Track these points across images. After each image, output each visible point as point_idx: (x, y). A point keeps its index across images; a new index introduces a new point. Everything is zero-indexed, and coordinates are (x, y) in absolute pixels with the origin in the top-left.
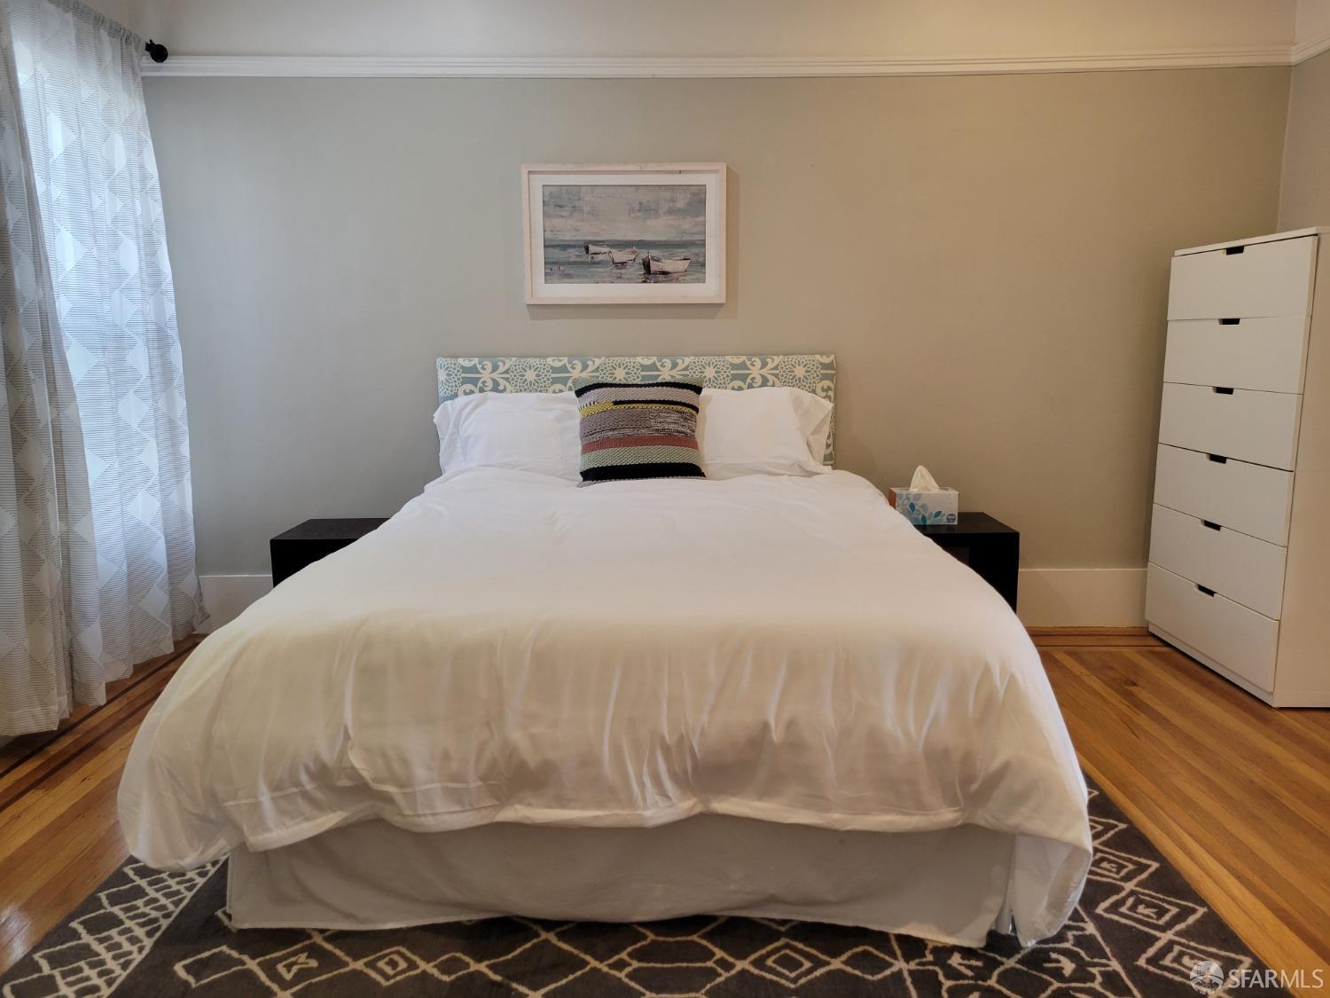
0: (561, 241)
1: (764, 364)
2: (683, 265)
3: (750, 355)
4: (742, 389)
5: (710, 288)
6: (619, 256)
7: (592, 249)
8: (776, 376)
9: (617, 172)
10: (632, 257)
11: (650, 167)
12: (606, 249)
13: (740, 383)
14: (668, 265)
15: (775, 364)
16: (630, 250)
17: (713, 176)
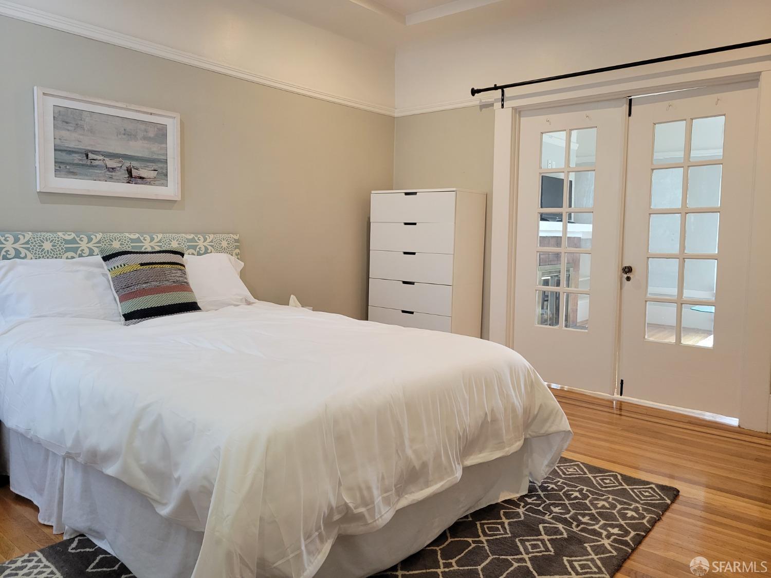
0: (68, 147)
1: (205, 240)
2: (154, 174)
3: (196, 233)
4: (194, 255)
5: (170, 190)
6: (111, 163)
7: (91, 156)
8: (212, 246)
9: (109, 106)
10: (120, 165)
11: (133, 107)
12: (102, 158)
13: (192, 251)
14: (143, 173)
15: (211, 239)
16: (118, 160)
17: (171, 120)
